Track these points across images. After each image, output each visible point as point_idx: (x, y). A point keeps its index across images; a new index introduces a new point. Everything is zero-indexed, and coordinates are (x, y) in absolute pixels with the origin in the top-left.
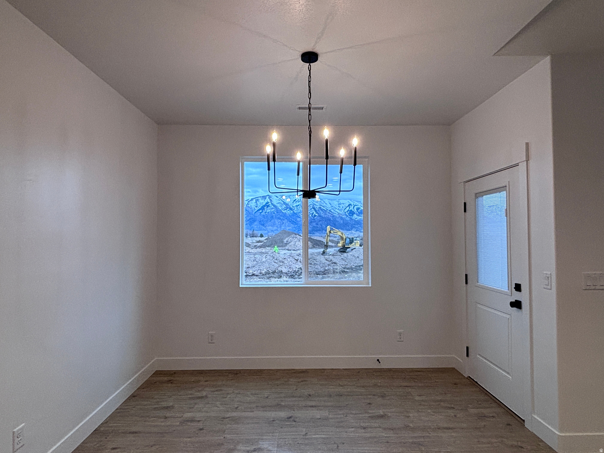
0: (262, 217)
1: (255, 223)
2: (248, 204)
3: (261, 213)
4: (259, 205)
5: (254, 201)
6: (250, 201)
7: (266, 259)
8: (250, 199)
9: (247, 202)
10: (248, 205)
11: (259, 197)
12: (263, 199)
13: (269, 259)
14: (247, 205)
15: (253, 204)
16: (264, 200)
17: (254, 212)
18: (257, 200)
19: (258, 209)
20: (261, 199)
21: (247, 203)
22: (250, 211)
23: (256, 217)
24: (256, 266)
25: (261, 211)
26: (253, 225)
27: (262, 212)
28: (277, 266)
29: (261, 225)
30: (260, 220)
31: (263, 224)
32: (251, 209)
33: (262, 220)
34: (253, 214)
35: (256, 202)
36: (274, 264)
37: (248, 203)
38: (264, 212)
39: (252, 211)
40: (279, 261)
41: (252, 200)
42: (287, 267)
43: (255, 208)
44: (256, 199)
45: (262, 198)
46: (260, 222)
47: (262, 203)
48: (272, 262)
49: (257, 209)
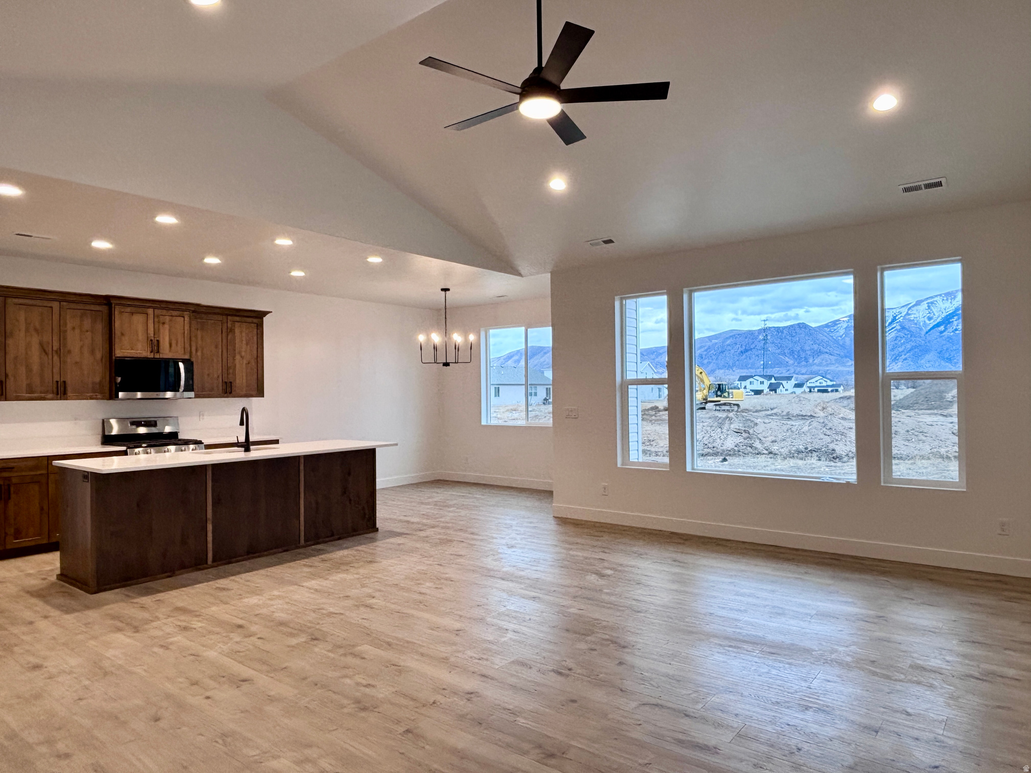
0: (944, 342)
1: (928, 357)
2: (908, 314)
3: (941, 332)
4: (937, 314)
5: (924, 305)
6: (913, 306)
7: (810, 428)
8: (914, 303)
9: (906, 310)
10: (907, 317)
11: (936, 296)
12: (947, 300)
13: (815, 428)
14: (905, 315)
15: (920, 314)
16: (950, 301)
17: (925, 330)
18: (932, 303)
19: (936, 323)
20: (943, 300)
21: (905, 313)
22: (912, 329)
23: (929, 342)
24: (787, 440)
25: (942, 328)
26: (922, 361)
27: (944, 331)
28: (829, 440)
29: (944, 359)
30: (939, 350)
31: (947, 358)
32: (916, 324)
33: (945, 349)
34: (923, 336)
35: (929, 306)
36: (822, 436)
37: (907, 312)
38: (951, 330)
39: (918, 330)
40: (834, 432)
41: (918, 303)
42: (849, 443)
43: (928, 322)
44: (929, 301)
45: (945, 299)
46: (940, 353)
47: (945, 309)
48: (820, 434)
49: (932, 323)
